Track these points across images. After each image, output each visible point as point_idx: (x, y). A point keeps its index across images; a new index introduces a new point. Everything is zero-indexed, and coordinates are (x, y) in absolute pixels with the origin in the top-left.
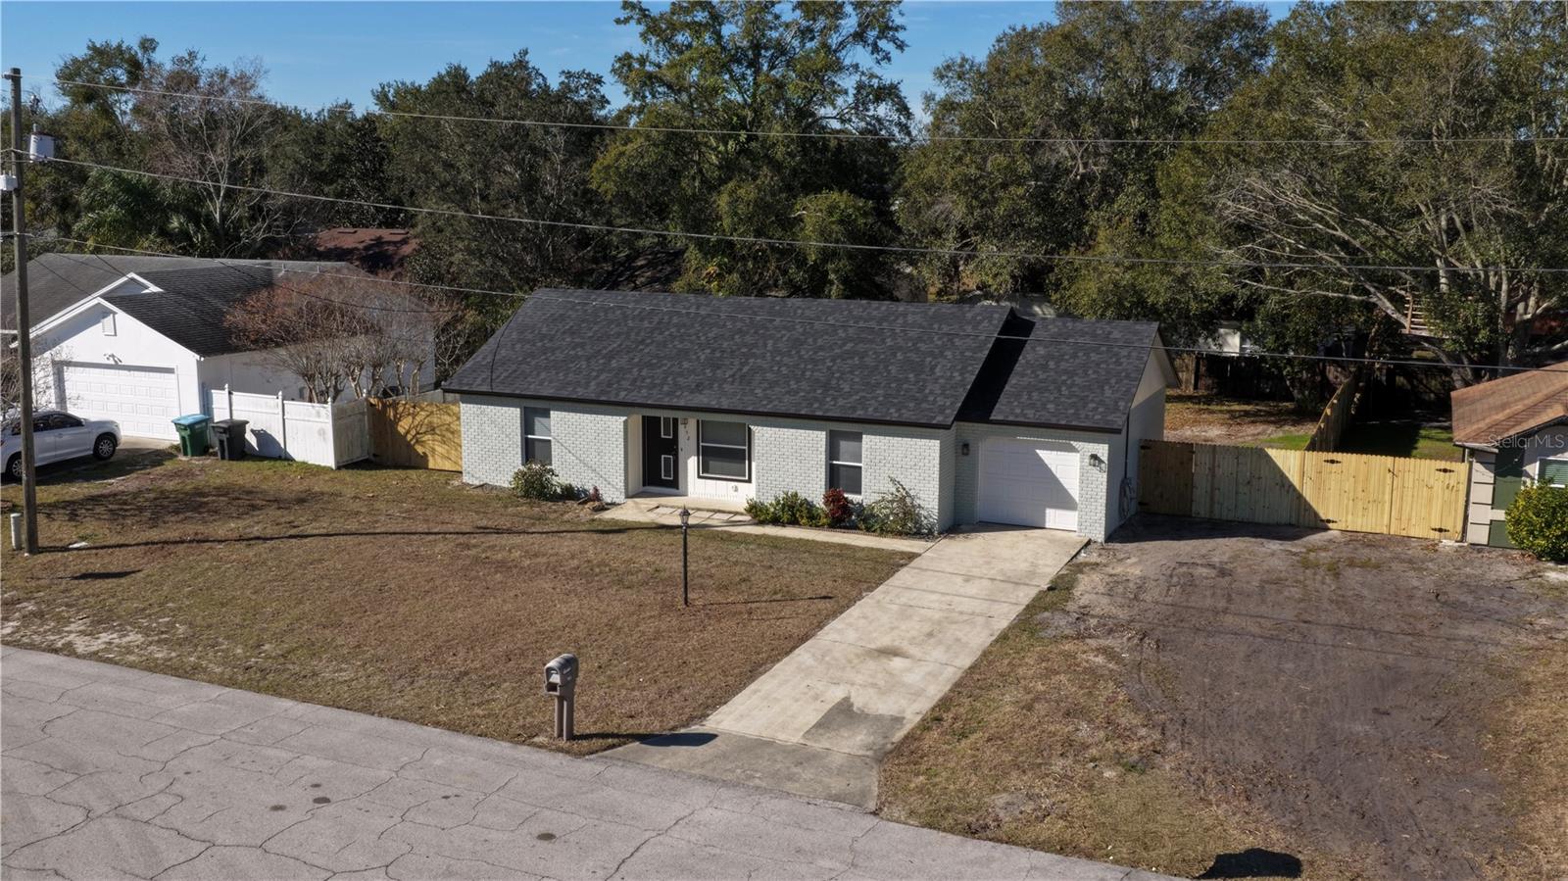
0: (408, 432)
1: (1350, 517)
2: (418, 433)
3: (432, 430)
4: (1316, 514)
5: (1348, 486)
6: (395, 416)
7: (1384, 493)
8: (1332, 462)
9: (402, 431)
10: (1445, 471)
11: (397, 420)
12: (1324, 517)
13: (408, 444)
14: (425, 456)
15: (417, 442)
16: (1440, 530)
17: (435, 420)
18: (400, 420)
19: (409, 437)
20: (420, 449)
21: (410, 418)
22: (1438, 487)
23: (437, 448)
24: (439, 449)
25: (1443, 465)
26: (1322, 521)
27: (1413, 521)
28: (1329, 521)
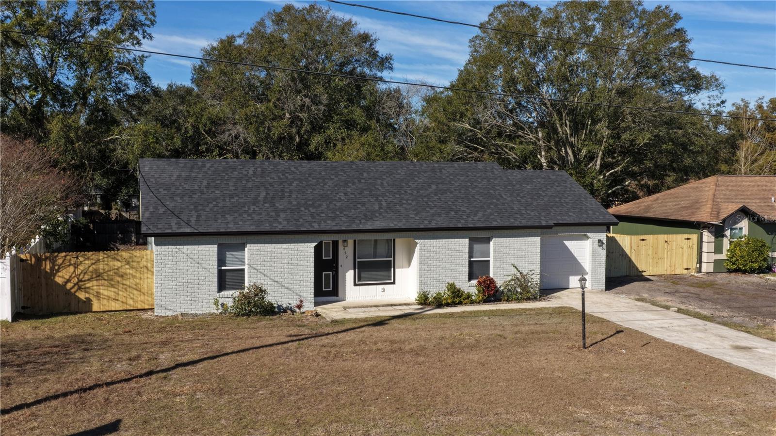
0: (68, 281)
1: (651, 268)
2: (81, 281)
3: (98, 276)
4: (637, 269)
5: (650, 252)
6: (52, 269)
7: (664, 254)
8: (643, 240)
9: (59, 280)
10: (688, 239)
11: (54, 272)
12: (641, 270)
13: (68, 292)
14: (89, 300)
15: (80, 288)
16: (687, 269)
17: (101, 266)
18: (58, 271)
19: (69, 286)
20: (82, 295)
21: (72, 269)
22: (685, 247)
23: (101, 291)
24: (104, 292)
25: (686, 236)
26: (640, 272)
27: (676, 267)
28: (643, 271)
